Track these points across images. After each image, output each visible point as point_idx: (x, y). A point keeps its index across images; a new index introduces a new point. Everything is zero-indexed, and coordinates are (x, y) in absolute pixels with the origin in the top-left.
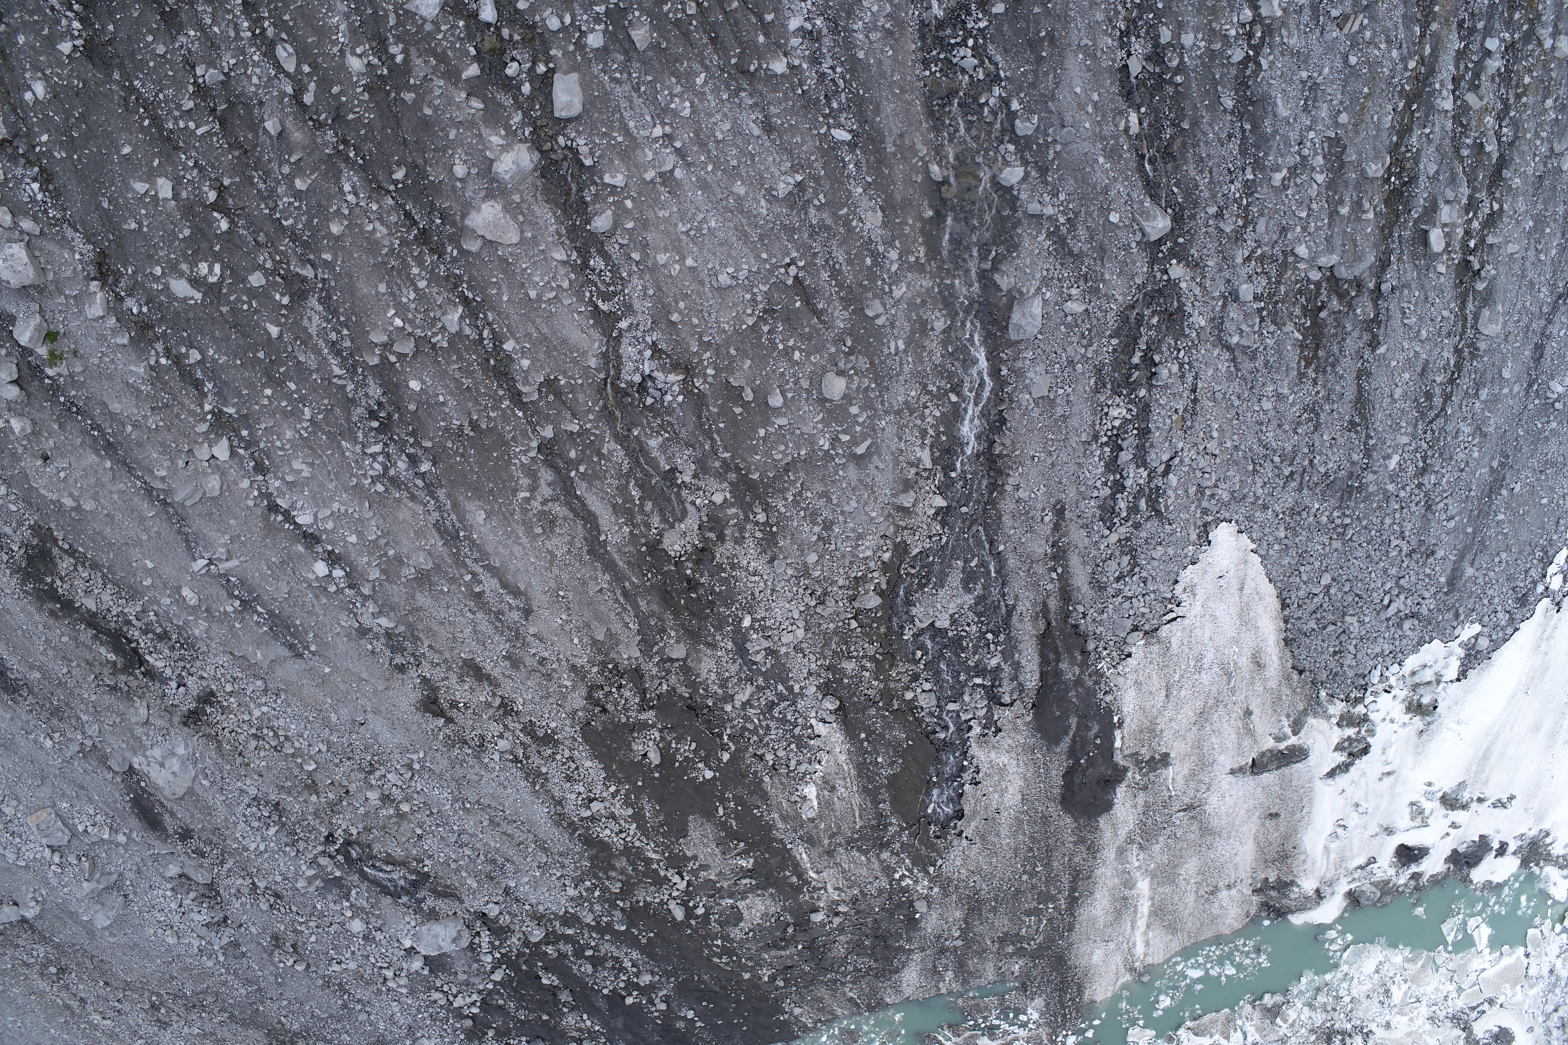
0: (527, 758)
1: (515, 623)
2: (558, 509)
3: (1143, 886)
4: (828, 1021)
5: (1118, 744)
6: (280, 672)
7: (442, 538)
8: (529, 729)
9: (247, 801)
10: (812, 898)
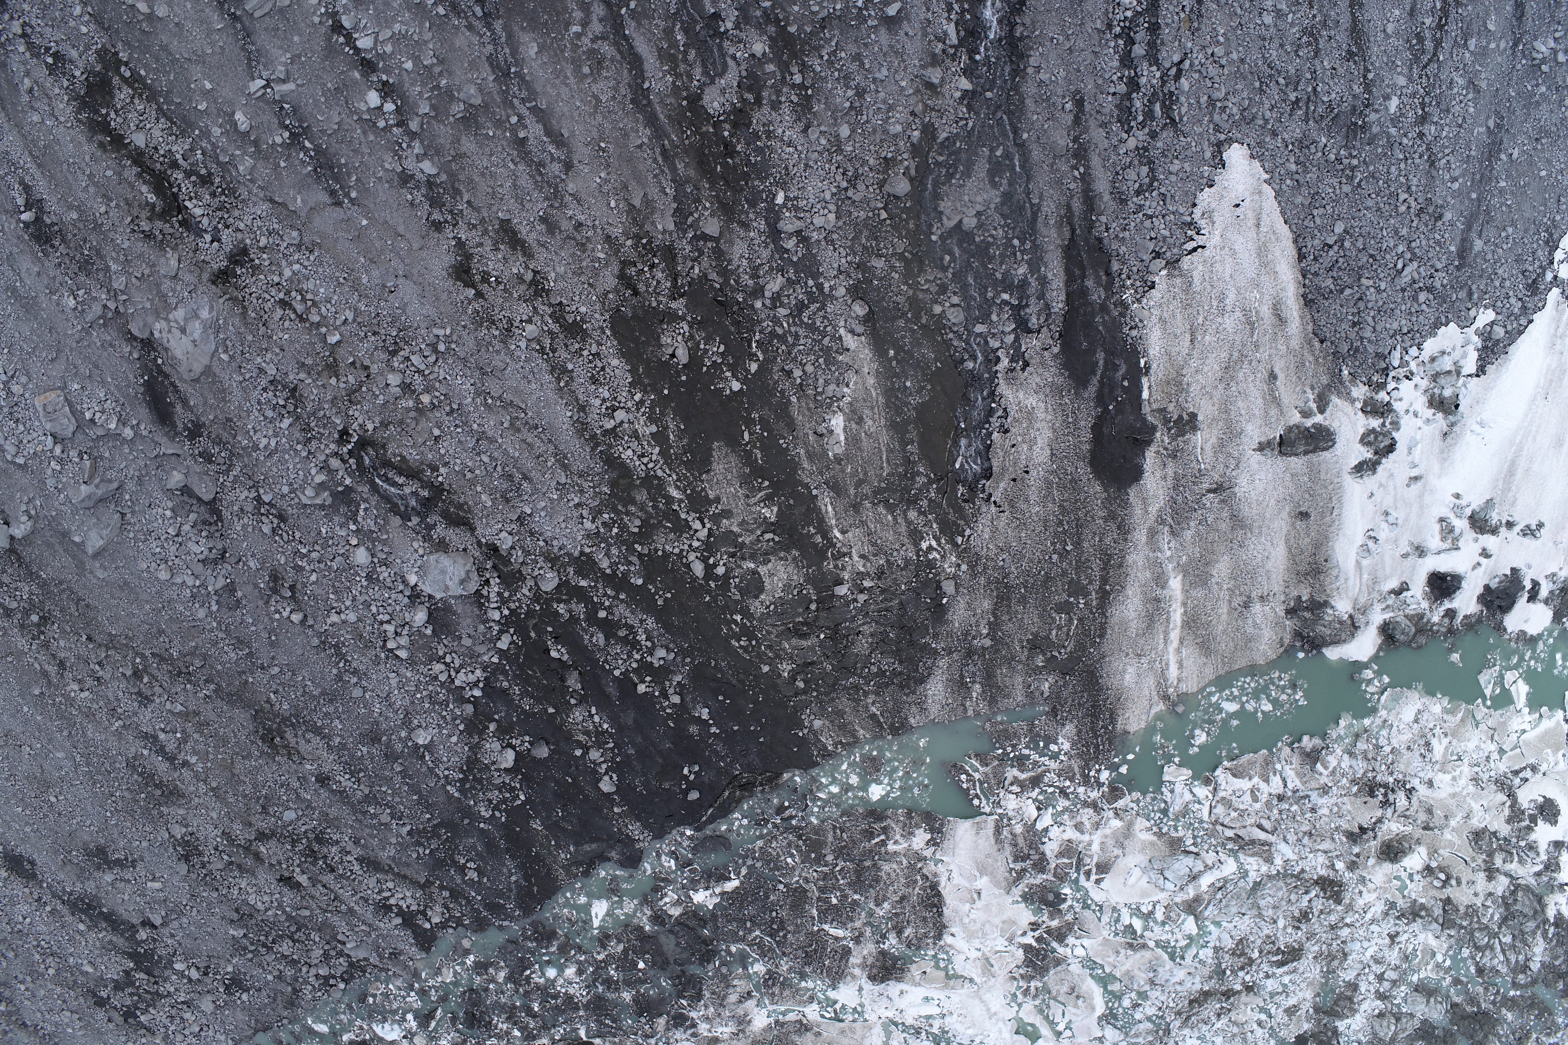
0: (554, 351)
1: (556, 177)
2: (607, 49)
3: (1175, 584)
4: (848, 744)
5: (1145, 395)
6: (318, 222)
7: (494, 72)
8: (559, 312)
9: (264, 383)
10: (836, 566)
